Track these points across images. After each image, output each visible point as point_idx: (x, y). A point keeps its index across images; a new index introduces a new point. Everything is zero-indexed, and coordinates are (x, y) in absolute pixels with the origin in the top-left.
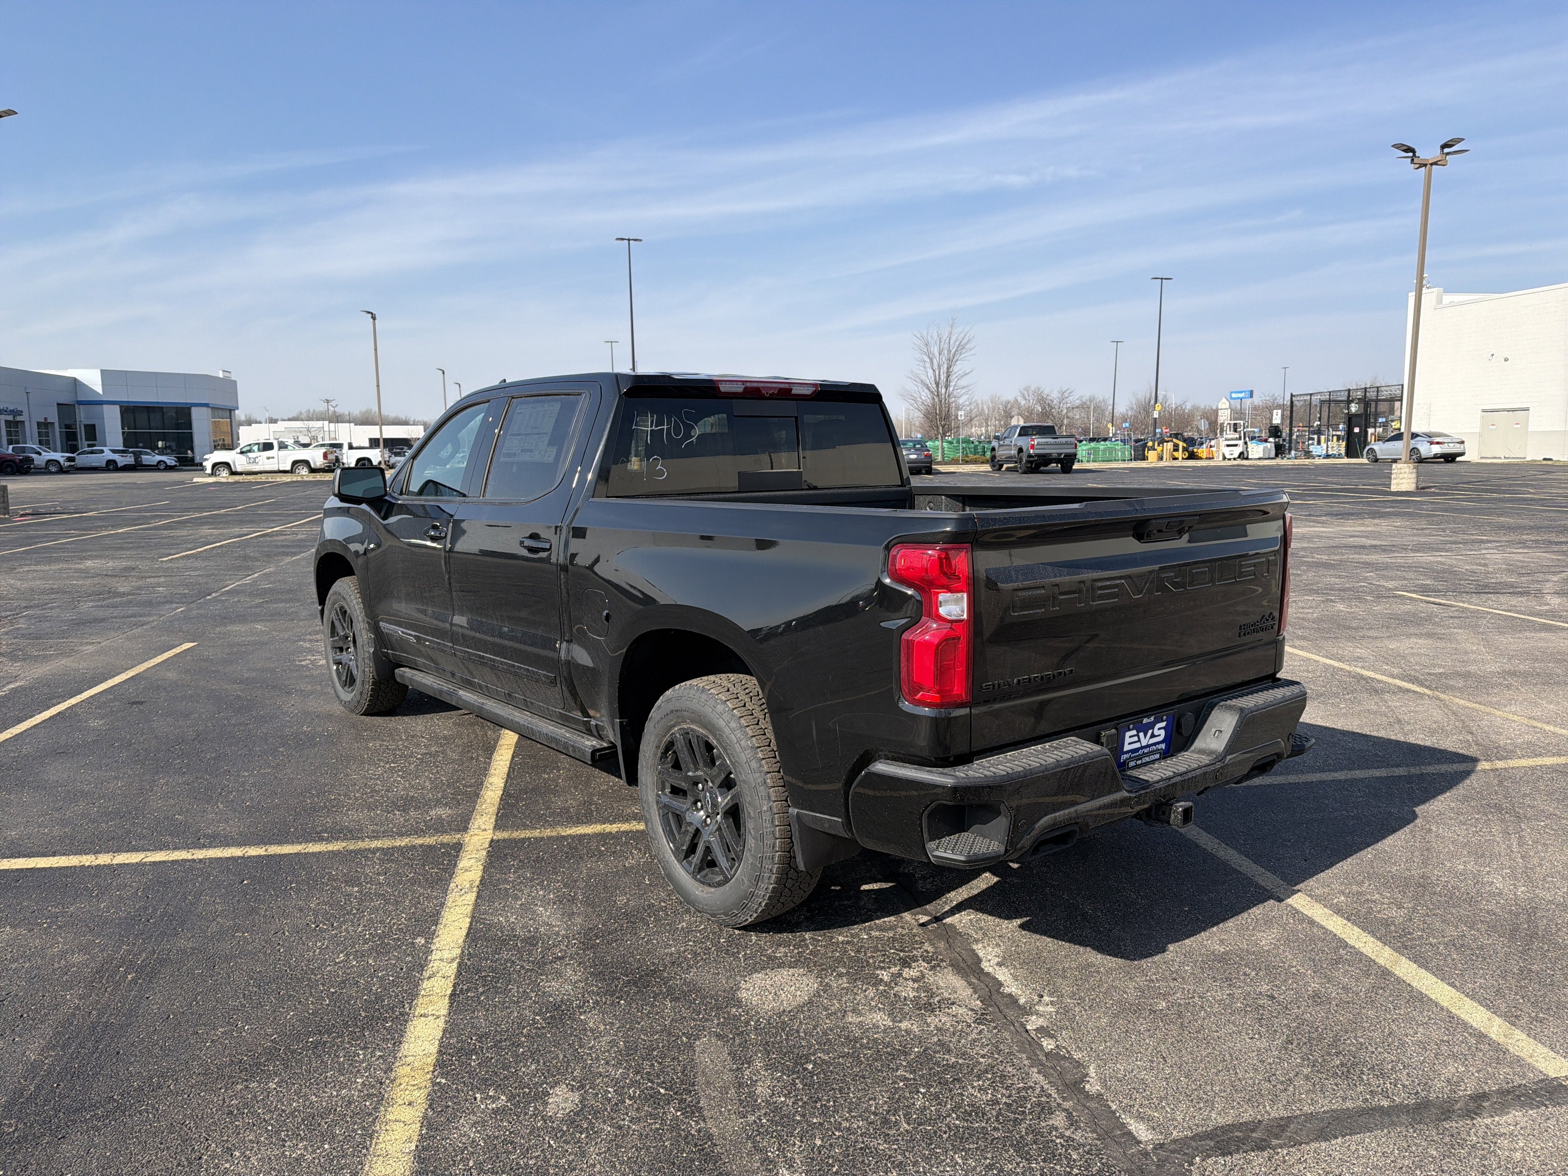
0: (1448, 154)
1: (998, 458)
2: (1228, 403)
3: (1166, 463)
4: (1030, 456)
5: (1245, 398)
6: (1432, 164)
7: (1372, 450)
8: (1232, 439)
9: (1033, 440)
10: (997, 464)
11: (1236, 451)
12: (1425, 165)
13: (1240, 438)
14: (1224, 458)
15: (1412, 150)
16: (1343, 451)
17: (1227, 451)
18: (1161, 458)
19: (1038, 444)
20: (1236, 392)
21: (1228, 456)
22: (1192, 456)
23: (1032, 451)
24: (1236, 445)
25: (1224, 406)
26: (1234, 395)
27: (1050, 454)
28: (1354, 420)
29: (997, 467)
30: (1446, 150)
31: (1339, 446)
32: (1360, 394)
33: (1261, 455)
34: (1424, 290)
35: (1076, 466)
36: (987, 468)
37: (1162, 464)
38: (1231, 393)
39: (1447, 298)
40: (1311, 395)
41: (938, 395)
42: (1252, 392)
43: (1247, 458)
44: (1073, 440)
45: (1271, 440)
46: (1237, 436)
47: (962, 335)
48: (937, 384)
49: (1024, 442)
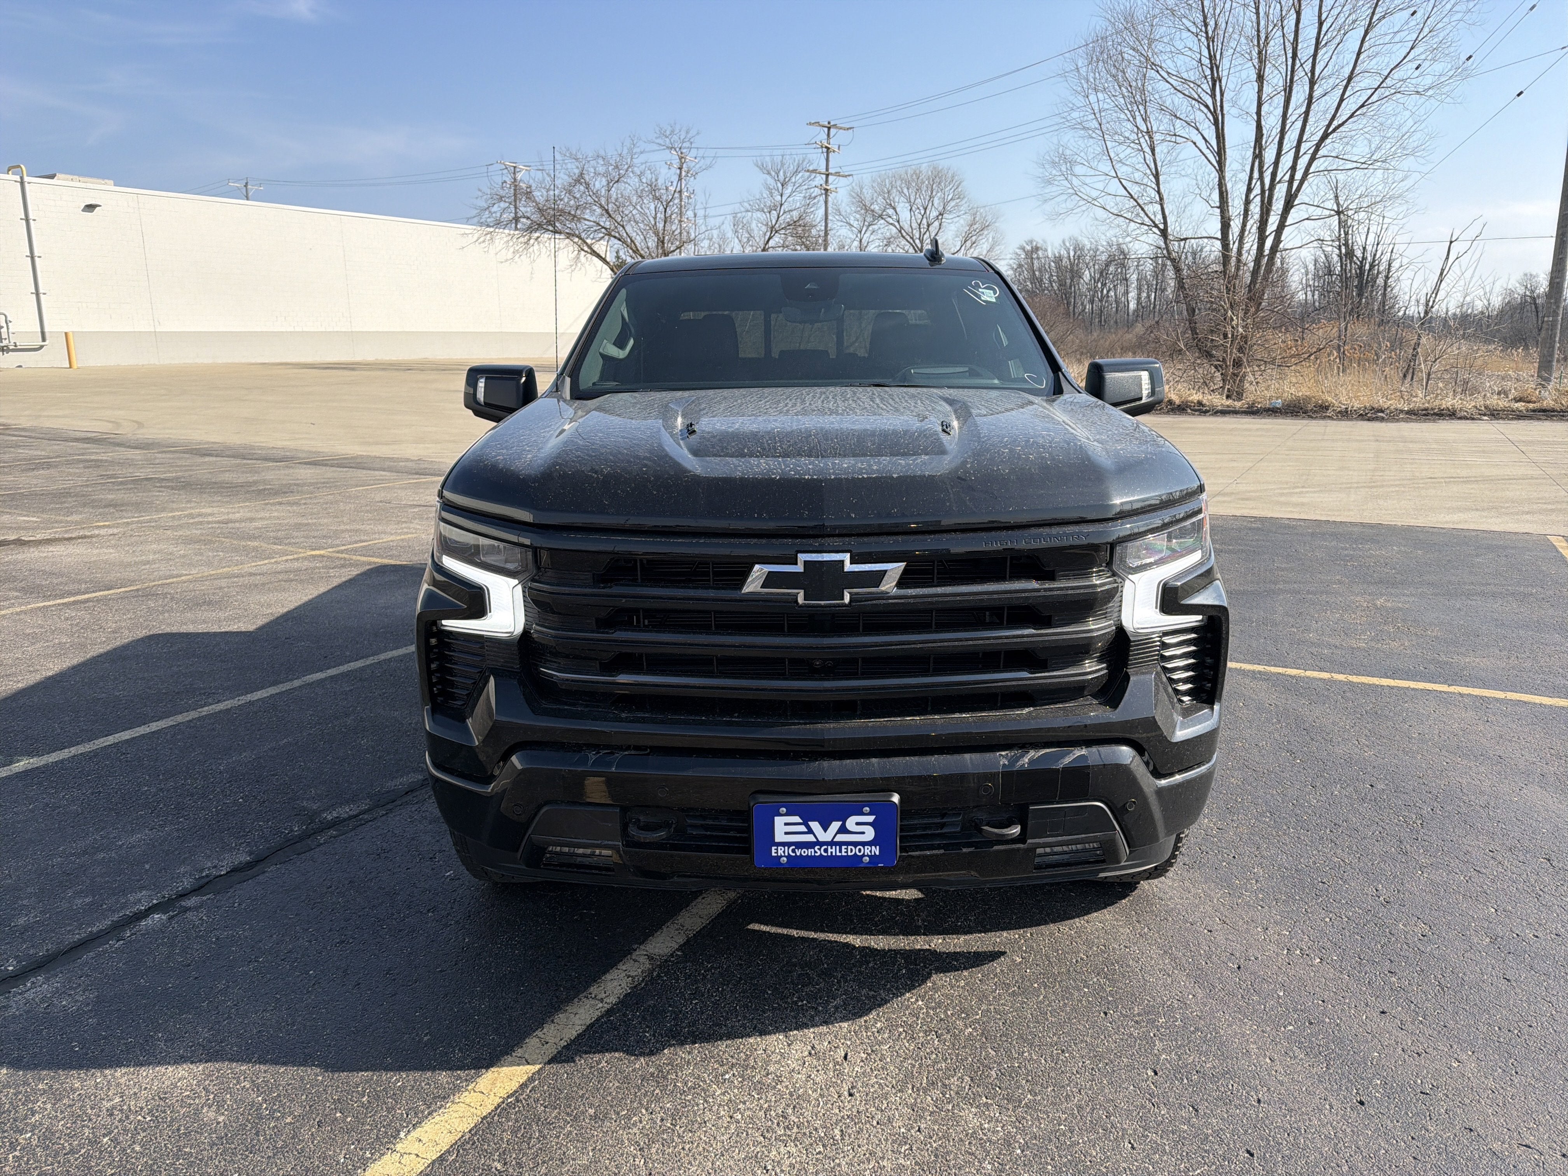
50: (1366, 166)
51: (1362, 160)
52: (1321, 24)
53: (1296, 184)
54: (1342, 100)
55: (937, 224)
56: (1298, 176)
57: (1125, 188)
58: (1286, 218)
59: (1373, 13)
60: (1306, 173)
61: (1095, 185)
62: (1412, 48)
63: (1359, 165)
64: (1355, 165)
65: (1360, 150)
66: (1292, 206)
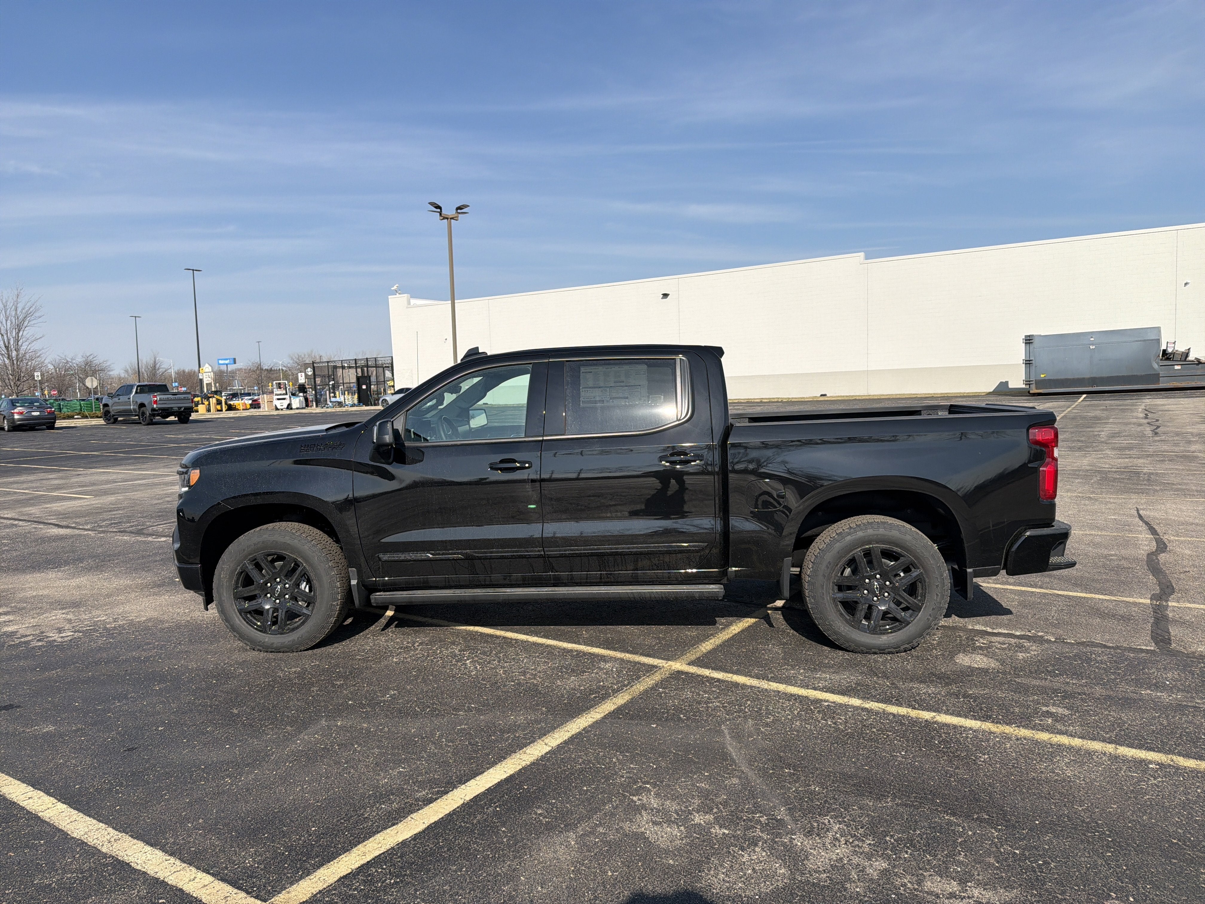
0: (459, 213)
1: (112, 413)
2: (210, 368)
3: (214, 415)
4: (153, 410)
5: (230, 364)
6: (451, 218)
7: (385, 400)
8: (280, 395)
9: (155, 396)
10: (110, 417)
11: (285, 403)
12: (447, 218)
13: (286, 394)
14: (277, 409)
15: (440, 208)
16: (356, 402)
17: (278, 404)
18: (209, 410)
19: (160, 400)
20: (222, 360)
21: (279, 407)
22: (230, 408)
23: (155, 406)
24: (284, 399)
25: (207, 370)
26: (221, 362)
27: (172, 408)
28: (360, 380)
29: (112, 420)
30: (459, 211)
31: (353, 398)
32: (363, 363)
33: (298, 406)
34: (456, 301)
35: (193, 416)
36: (102, 422)
37: (208, 416)
38: (219, 360)
39: (413, 301)
40: (328, 362)
41: (8, 358)
42: (235, 360)
43: (291, 409)
44: (189, 396)
45: (301, 394)
46: (284, 392)
47: (29, 304)
48: (7, 347)
49: (145, 398)
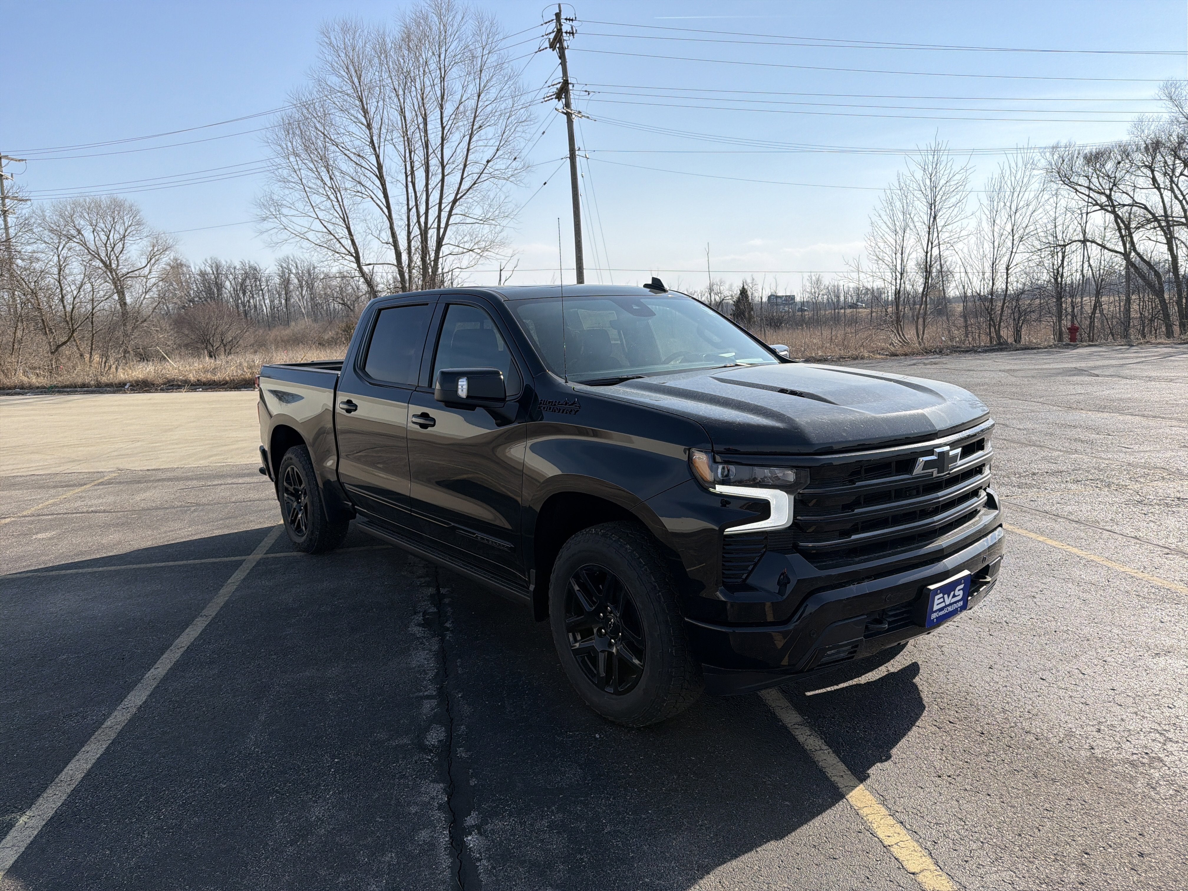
50: (482, 222)
51: (480, 218)
52: (443, 128)
53: (442, 231)
54: (462, 179)
55: (120, 245)
56: (443, 225)
57: (325, 227)
58: (439, 253)
59: (473, 125)
60: (447, 225)
61: (302, 223)
62: (498, 150)
63: (478, 221)
64: (475, 221)
65: (477, 212)
66: (442, 245)
